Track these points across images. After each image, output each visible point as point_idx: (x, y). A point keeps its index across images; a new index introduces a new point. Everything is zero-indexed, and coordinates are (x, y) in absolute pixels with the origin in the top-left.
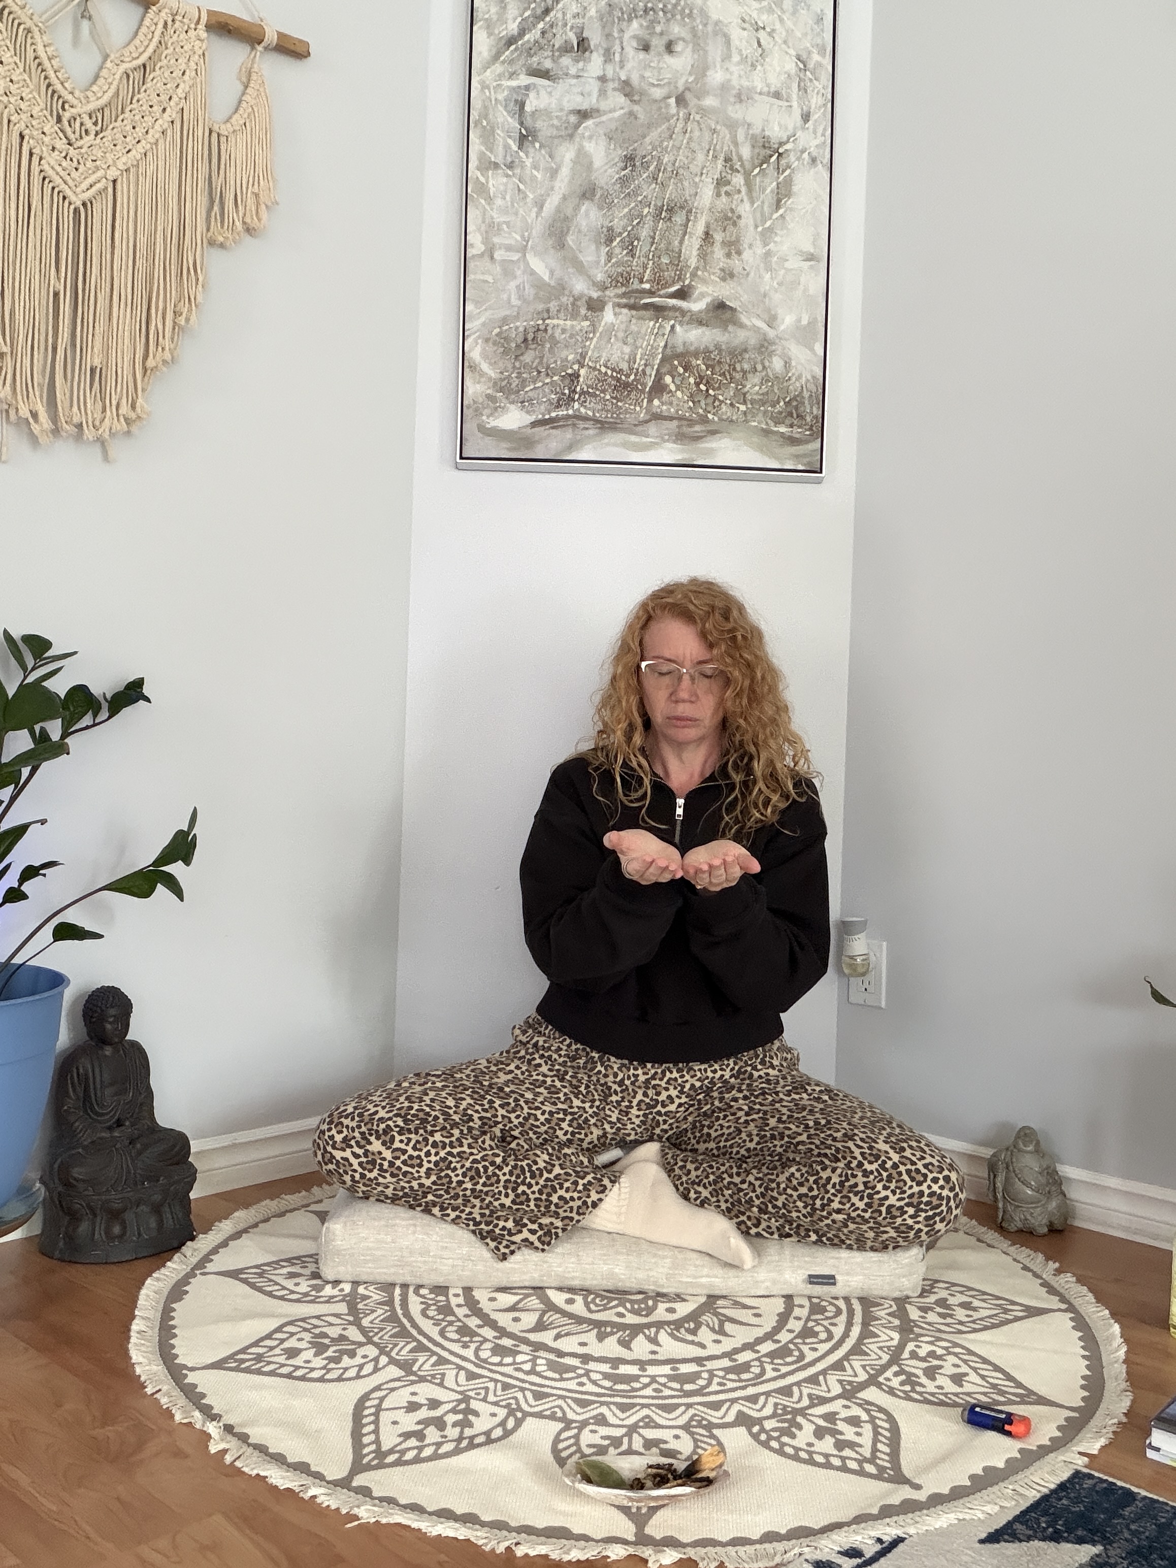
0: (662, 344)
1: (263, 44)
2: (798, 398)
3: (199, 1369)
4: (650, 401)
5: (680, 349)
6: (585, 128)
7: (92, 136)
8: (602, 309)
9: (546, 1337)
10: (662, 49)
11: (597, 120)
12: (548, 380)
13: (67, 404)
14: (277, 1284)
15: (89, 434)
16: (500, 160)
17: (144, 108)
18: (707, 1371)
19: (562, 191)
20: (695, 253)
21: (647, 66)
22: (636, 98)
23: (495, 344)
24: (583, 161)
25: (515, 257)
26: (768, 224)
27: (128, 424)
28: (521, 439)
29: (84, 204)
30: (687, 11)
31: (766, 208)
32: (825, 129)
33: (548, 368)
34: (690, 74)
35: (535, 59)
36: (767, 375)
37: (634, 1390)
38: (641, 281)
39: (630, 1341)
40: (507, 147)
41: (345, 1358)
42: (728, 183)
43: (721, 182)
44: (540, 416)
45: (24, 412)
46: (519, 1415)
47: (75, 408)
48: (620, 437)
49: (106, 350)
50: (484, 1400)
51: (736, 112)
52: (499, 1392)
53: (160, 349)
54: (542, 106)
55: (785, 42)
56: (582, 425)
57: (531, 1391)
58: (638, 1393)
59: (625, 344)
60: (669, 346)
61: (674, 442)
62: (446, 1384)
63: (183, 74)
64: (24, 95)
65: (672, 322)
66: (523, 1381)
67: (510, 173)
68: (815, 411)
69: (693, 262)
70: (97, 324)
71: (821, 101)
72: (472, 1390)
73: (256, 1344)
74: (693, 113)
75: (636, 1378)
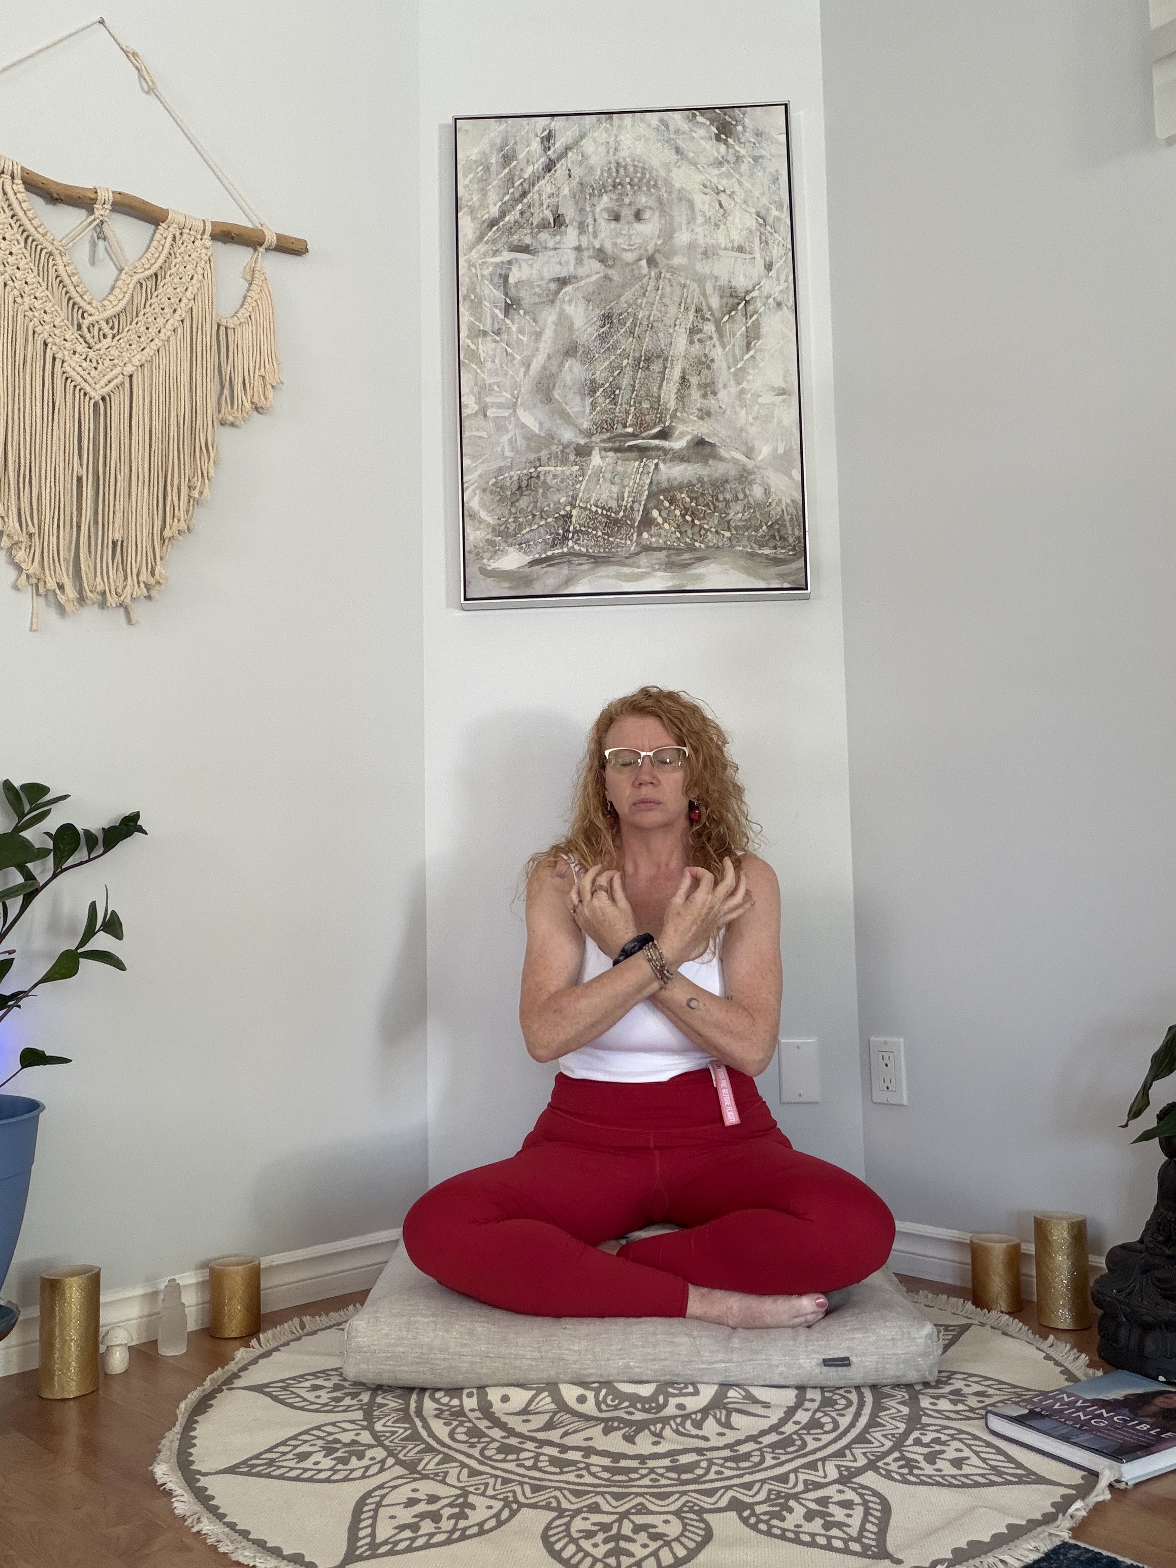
0: (648, 481)
1: (263, 246)
2: (780, 522)
3: (211, 1474)
4: (640, 535)
5: (665, 485)
6: (565, 293)
7: (109, 339)
8: (590, 454)
9: (554, 1435)
10: (631, 218)
11: (576, 285)
12: (543, 523)
13: (91, 575)
14: (299, 1396)
15: (112, 600)
16: (488, 328)
17: (155, 311)
18: (707, 1460)
19: (546, 351)
20: (673, 396)
21: (619, 234)
22: (610, 262)
23: (492, 493)
24: (564, 322)
25: (506, 413)
26: (739, 366)
27: (148, 590)
28: (521, 578)
29: (103, 399)
30: (652, 183)
31: (737, 350)
32: (787, 276)
33: (542, 511)
34: (659, 237)
35: (515, 237)
36: (749, 502)
37: (632, 1480)
38: (625, 426)
39: (635, 1436)
40: (494, 317)
41: (354, 1460)
42: (700, 331)
43: (693, 331)
44: (537, 556)
45: (51, 584)
46: (515, 1506)
47: (99, 579)
48: (612, 570)
49: (126, 525)
50: (483, 1494)
51: (703, 267)
52: (498, 1486)
53: (176, 520)
54: (524, 277)
55: (745, 202)
56: (576, 560)
57: (529, 1484)
58: (635, 1483)
59: (612, 483)
60: (655, 482)
61: (665, 571)
62: (448, 1480)
63: (192, 279)
64: (47, 309)
65: (656, 461)
66: (523, 1476)
67: (498, 339)
68: (797, 532)
69: (672, 405)
70: (117, 503)
71: (782, 252)
72: (472, 1486)
73: (270, 1450)
74: (663, 271)
75: (635, 1470)
